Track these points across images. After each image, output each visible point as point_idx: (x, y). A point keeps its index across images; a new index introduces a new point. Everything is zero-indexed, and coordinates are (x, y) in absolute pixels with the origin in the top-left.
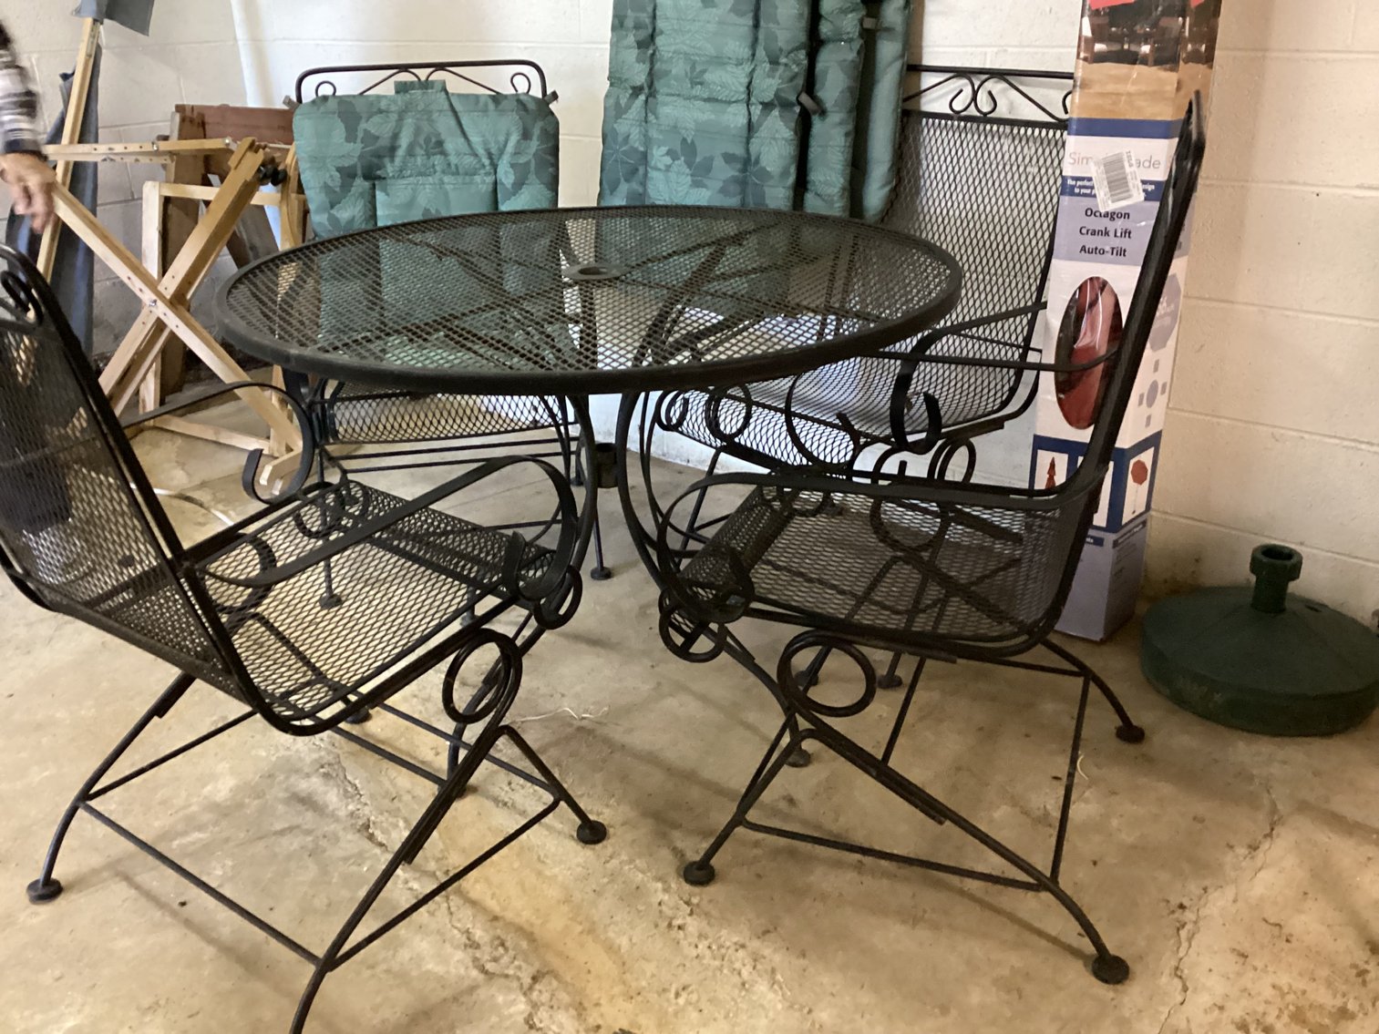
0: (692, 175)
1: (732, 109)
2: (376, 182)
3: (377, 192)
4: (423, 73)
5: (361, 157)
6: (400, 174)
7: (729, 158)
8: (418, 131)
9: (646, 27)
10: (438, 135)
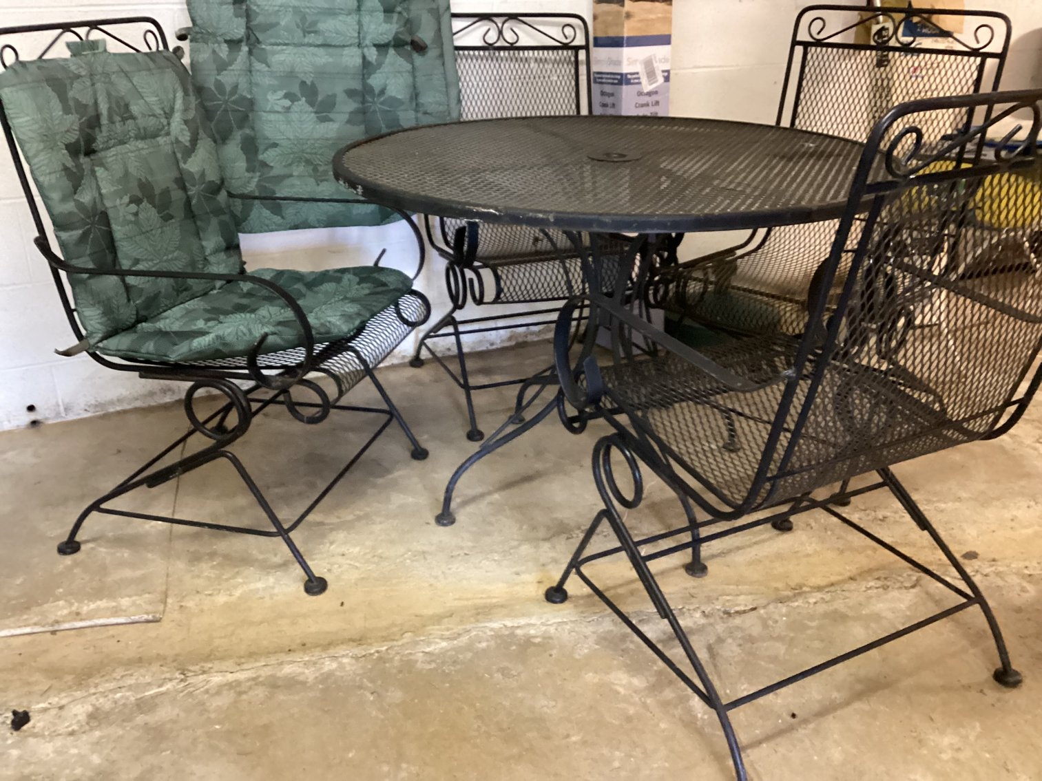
0: (316, 113)
1: (346, 51)
2: (93, 157)
3: (96, 169)
4: (82, 31)
5: (80, 130)
6: (107, 145)
7: (351, 93)
8: (109, 95)
10: (122, 98)
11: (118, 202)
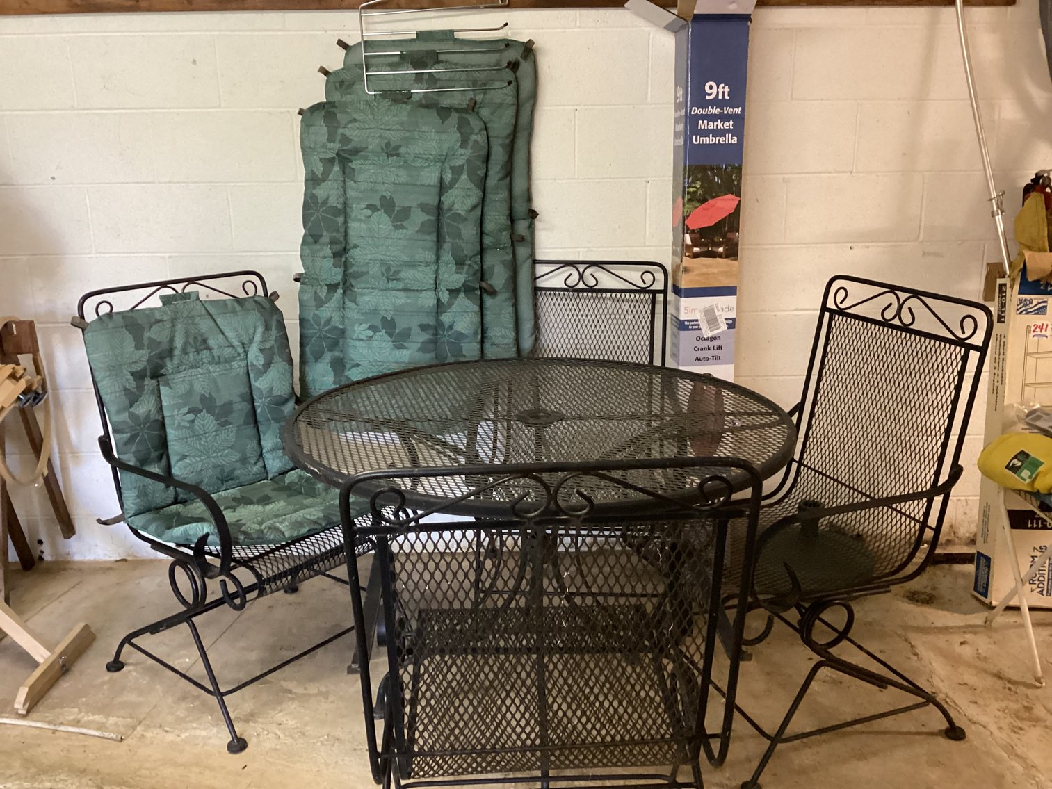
0: (393, 342)
1: (423, 294)
2: (159, 379)
3: (161, 387)
4: (179, 287)
5: (148, 361)
6: (177, 370)
7: (424, 327)
8: (187, 333)
9: (340, 242)
10: (202, 335)
11: (176, 412)
